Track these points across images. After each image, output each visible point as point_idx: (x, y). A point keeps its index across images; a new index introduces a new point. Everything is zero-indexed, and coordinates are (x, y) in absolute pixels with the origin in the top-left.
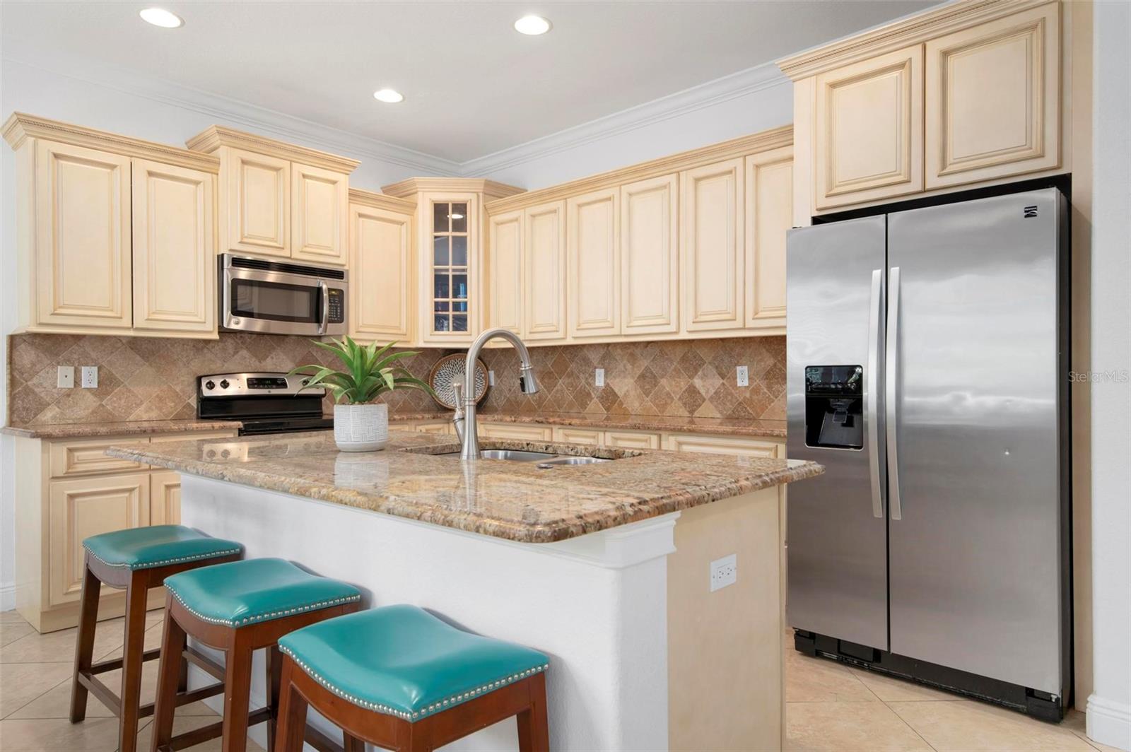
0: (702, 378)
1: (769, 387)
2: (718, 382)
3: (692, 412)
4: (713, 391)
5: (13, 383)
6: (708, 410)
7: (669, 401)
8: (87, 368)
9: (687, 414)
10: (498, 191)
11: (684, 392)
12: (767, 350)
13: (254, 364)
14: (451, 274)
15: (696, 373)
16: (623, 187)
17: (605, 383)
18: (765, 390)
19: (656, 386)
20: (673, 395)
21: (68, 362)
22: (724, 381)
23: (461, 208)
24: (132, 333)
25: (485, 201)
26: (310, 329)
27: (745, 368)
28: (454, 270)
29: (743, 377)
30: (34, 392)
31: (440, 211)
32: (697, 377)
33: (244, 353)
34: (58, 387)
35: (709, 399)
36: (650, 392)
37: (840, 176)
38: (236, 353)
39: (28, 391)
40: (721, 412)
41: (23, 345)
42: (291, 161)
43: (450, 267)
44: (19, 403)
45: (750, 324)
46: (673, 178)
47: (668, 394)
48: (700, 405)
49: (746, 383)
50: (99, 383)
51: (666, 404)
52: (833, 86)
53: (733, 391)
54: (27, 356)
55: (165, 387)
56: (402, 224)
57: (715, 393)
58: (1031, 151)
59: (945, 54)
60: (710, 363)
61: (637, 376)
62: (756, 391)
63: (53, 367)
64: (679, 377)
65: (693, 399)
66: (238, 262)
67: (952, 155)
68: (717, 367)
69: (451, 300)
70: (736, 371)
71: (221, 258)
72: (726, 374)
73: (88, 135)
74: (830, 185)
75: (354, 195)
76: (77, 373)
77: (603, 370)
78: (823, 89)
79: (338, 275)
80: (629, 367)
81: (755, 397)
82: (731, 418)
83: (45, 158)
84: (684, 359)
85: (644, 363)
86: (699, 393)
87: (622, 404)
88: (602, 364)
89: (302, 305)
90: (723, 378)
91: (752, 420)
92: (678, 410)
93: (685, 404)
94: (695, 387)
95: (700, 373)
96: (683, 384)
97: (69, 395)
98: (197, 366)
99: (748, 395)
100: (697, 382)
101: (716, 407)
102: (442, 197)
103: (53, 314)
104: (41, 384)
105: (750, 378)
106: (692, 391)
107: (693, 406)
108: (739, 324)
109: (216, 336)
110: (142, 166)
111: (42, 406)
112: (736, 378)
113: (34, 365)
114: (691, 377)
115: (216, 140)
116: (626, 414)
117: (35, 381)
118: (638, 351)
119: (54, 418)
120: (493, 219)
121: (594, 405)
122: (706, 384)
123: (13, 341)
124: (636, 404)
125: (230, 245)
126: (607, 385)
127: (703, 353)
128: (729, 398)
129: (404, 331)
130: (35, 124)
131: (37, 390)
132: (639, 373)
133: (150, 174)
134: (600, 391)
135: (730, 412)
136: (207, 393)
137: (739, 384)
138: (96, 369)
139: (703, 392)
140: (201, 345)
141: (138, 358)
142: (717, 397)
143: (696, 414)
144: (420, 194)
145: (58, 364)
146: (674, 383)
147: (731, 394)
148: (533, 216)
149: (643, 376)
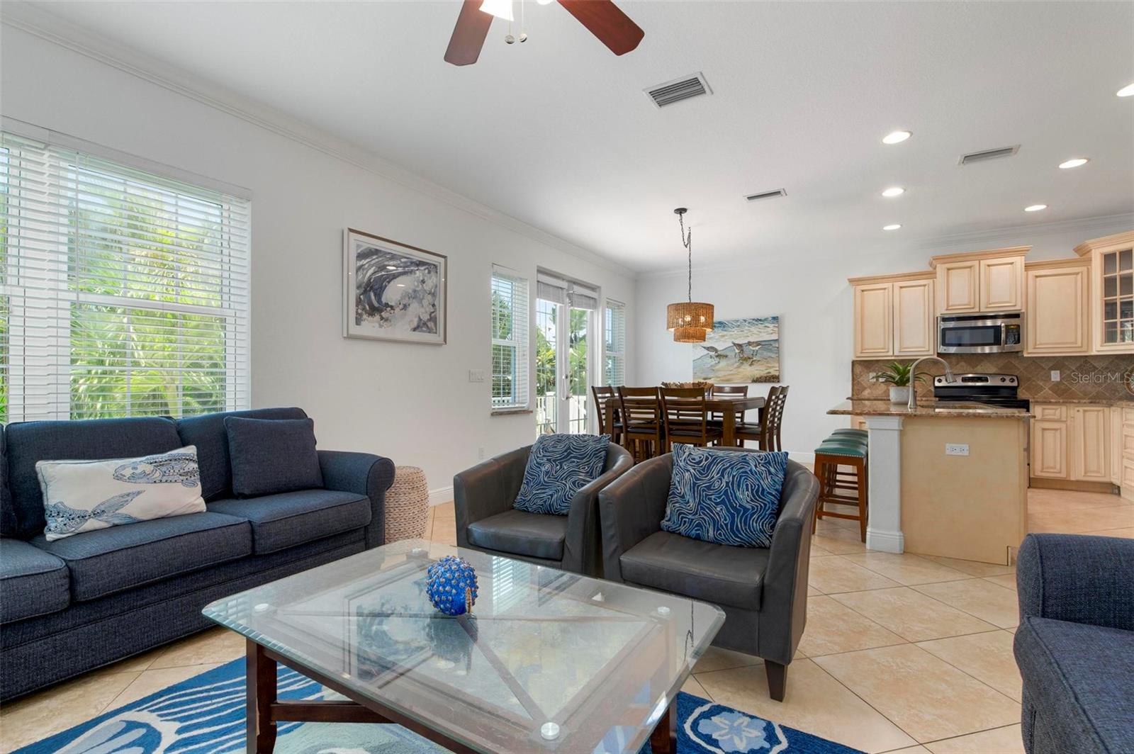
5: (853, 379)
14: (1119, 301)
21: (873, 371)
23: (1127, 254)
24: (893, 358)
28: (1121, 299)
30: (861, 384)
31: (1109, 259)
33: (963, 363)
34: (870, 381)
39: (859, 383)
41: (856, 365)
42: (980, 260)
43: (1118, 297)
44: (856, 387)
54: (858, 369)
56: (1077, 274)
63: (868, 373)
69: (1119, 320)
71: (936, 319)
73: (874, 279)
75: (1028, 267)
79: (1016, 316)
83: (859, 293)
89: (990, 336)
97: (874, 385)
98: (933, 372)
102: (1111, 249)
103: (861, 353)
104: (864, 380)
109: (936, 357)
110: (897, 285)
111: (865, 389)
113: (861, 372)
117: (861, 379)
119: (868, 394)
123: (854, 363)
125: (942, 311)
129: (1079, 344)
130: (856, 281)
131: (862, 382)
133: (901, 288)
136: (937, 384)
145: (870, 372)
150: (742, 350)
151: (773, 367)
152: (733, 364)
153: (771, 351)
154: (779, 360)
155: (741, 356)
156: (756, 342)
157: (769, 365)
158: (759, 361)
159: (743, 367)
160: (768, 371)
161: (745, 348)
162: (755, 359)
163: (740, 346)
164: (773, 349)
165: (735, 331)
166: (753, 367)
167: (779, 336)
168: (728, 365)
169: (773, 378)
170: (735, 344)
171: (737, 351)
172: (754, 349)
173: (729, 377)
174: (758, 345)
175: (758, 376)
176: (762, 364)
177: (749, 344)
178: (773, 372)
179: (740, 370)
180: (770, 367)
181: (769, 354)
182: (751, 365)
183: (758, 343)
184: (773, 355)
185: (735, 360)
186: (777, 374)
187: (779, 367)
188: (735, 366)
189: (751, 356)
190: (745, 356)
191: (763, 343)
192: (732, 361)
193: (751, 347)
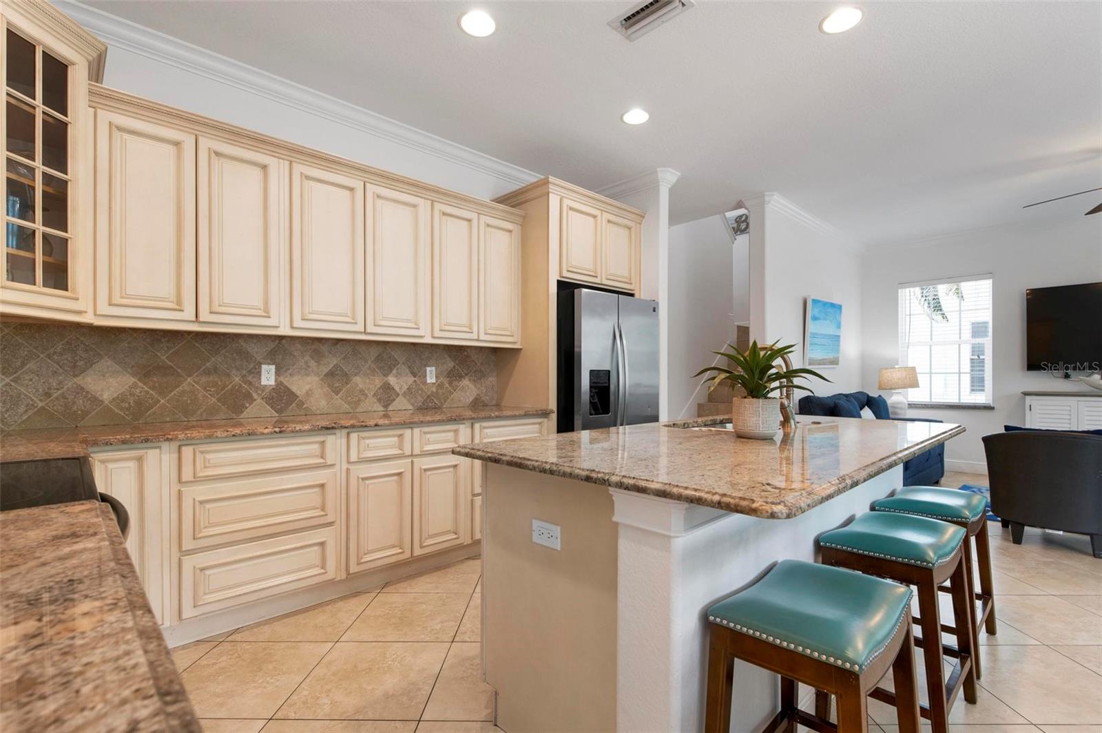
0: (396, 376)
1: (450, 383)
2: (411, 379)
3: (386, 406)
4: (406, 387)
6: (402, 404)
7: (363, 398)
9: (382, 409)
11: (379, 388)
12: (450, 356)
15: (391, 371)
17: (276, 381)
18: (447, 385)
19: (347, 384)
20: (366, 391)
22: (416, 379)
27: (434, 368)
29: (431, 376)
32: (391, 375)
35: (402, 395)
36: (341, 390)
40: (413, 405)
47: (362, 391)
48: (394, 400)
49: (434, 381)
51: (359, 400)
53: (423, 387)
57: (408, 389)
60: (403, 364)
61: (324, 373)
62: (440, 386)
64: (374, 376)
65: (387, 395)
68: (409, 367)
70: (426, 370)
72: (418, 373)
77: (273, 367)
80: (313, 364)
81: (440, 391)
82: (423, 409)
84: (379, 359)
85: (331, 362)
86: (394, 390)
87: (303, 404)
88: (271, 360)
90: (415, 377)
91: (437, 408)
92: (372, 406)
93: (379, 400)
94: (389, 384)
95: (394, 372)
96: (378, 381)
99: (434, 390)
100: (392, 380)
101: (408, 400)
105: (436, 377)
106: (387, 388)
107: (388, 401)
112: (426, 376)
114: (386, 375)
116: (308, 414)
118: (324, 348)
121: (258, 409)
122: (399, 381)
124: (323, 403)
126: (279, 384)
127: (397, 354)
128: (420, 392)
132: (326, 370)
134: (267, 391)
135: (420, 404)
137: (429, 381)
139: (397, 388)
142: (409, 393)
143: (391, 408)
146: (368, 381)
147: (422, 389)
149: (331, 374)
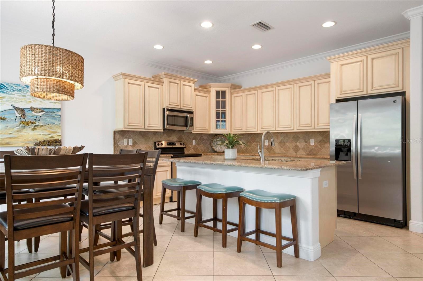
0: (299, 143)
1: (320, 145)
2: (305, 144)
3: (296, 153)
4: (303, 147)
5: (115, 144)
6: (301, 152)
7: (289, 149)
8: (130, 140)
9: (295, 153)
10: (236, 87)
11: (294, 147)
12: (320, 135)
13: (168, 139)
14: (221, 112)
15: (298, 141)
16: (276, 88)
17: (268, 144)
18: (319, 146)
19: (285, 145)
20: (290, 148)
21: (126, 138)
22: (306, 144)
23: (224, 92)
24: (144, 130)
25: (231, 90)
26: (184, 128)
27: (313, 140)
28: (222, 111)
29: (312, 142)
31: (218, 93)
32: (298, 142)
33: (165, 135)
34: (124, 145)
35: (302, 149)
36: (283, 147)
37: (343, 89)
38: (163, 135)
39: (118, 146)
40: (305, 153)
41: (117, 134)
42: (181, 81)
43: (221, 109)
44: (116, 149)
45: (316, 127)
46: (292, 86)
47: (289, 147)
48: (299, 151)
49: (313, 144)
50: (133, 144)
51: (288, 150)
52: (342, 65)
54: (118, 136)
55: (147, 145)
56: (206, 97)
57: (304, 147)
58: (395, 85)
59: (373, 59)
60: (302, 138)
61: (279, 142)
62: (316, 146)
63: (123, 139)
64: (292, 143)
65: (296, 149)
66: (168, 110)
67: (375, 85)
68: (304, 140)
69: (221, 119)
70: (310, 141)
71: (164, 109)
72: (307, 142)
73: (136, 77)
74: (341, 91)
75: (195, 89)
76: (128, 141)
77: (268, 140)
78: (339, 66)
79: (191, 113)
80: (276, 139)
81: (316, 148)
82: (309, 154)
83: (126, 84)
84: (294, 137)
85: (281, 138)
86: (298, 147)
87: (274, 150)
88: (267, 139)
89: (182, 121)
90: (306, 143)
91: (315, 154)
92: (292, 152)
93: (294, 150)
94: (297, 145)
95: (299, 141)
96: (294, 144)
97: (126, 147)
98: (155, 139)
99: (314, 148)
100: (298, 144)
101: (304, 151)
102: (218, 89)
103: (128, 125)
104: (120, 144)
105: (314, 143)
106: (296, 146)
107: (297, 151)
108: (313, 127)
109: (162, 131)
110: (147, 84)
112: (310, 143)
113: (119, 139)
114: (296, 142)
115: (163, 76)
116: (275, 153)
118: (279, 135)
120: (233, 96)
122: (301, 144)
123: (115, 132)
124: (279, 150)
125: (166, 105)
127: (300, 136)
128: (308, 148)
129: (207, 129)
130: (125, 75)
131: (120, 146)
132: (279, 141)
133: (149, 87)
134: (266, 147)
135: (308, 152)
136: (158, 147)
137: (311, 144)
138: (132, 140)
139: (300, 147)
140: (156, 133)
141: (141, 137)
142: (304, 148)
143: (298, 153)
144: (212, 88)
145: (124, 139)
146: (290, 144)
147: (309, 147)
148: (247, 95)
149: (281, 142)
150: (24, 115)
151: (56, 132)
152: (13, 128)
153: (54, 118)
154: (60, 126)
155: (23, 120)
156: (40, 109)
157: (53, 131)
158: (42, 126)
159: (25, 131)
160: (50, 136)
161: (27, 113)
162: (37, 124)
163: (21, 110)
164: (56, 117)
165: (16, 95)
166: (35, 131)
167: (61, 106)
168: (6, 128)
169: (56, 142)
170: (15, 108)
171: (18, 115)
172: (37, 114)
173: (8, 141)
174: (41, 112)
175: (41, 140)
176: (46, 130)
177: (32, 109)
178: (56, 137)
179: (20, 134)
180: (53, 133)
181: (53, 121)
182: (34, 129)
183: (41, 110)
184: (57, 122)
185: (15, 124)
186: (59, 138)
187: (62, 132)
188: (16, 129)
189: (34, 121)
190: (27, 120)
191: (46, 111)
192: (10, 125)
193: (33, 112)
